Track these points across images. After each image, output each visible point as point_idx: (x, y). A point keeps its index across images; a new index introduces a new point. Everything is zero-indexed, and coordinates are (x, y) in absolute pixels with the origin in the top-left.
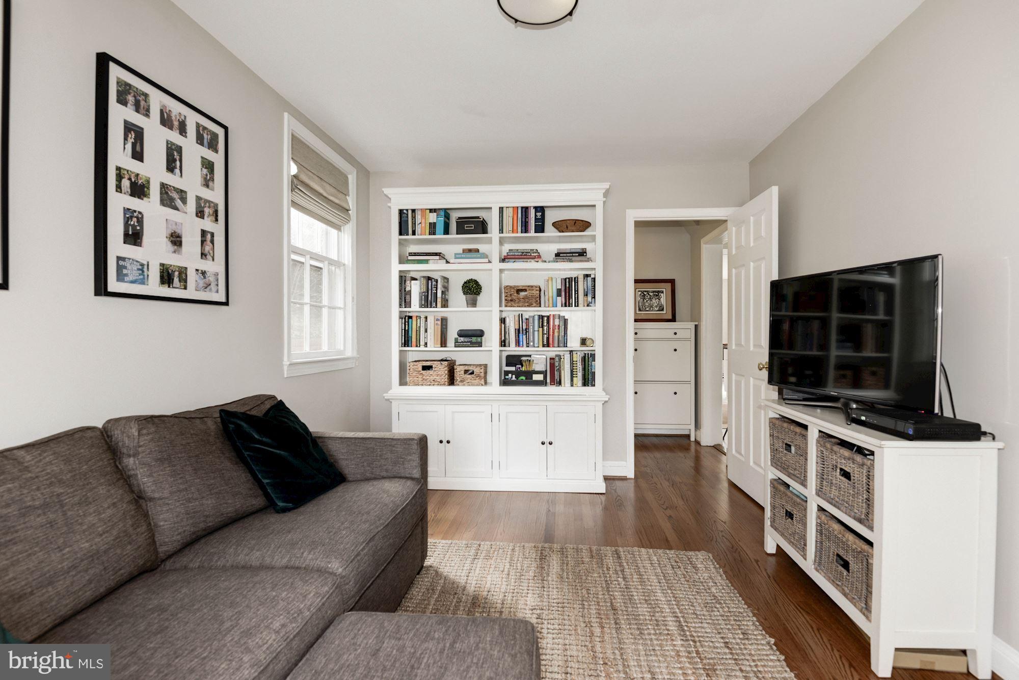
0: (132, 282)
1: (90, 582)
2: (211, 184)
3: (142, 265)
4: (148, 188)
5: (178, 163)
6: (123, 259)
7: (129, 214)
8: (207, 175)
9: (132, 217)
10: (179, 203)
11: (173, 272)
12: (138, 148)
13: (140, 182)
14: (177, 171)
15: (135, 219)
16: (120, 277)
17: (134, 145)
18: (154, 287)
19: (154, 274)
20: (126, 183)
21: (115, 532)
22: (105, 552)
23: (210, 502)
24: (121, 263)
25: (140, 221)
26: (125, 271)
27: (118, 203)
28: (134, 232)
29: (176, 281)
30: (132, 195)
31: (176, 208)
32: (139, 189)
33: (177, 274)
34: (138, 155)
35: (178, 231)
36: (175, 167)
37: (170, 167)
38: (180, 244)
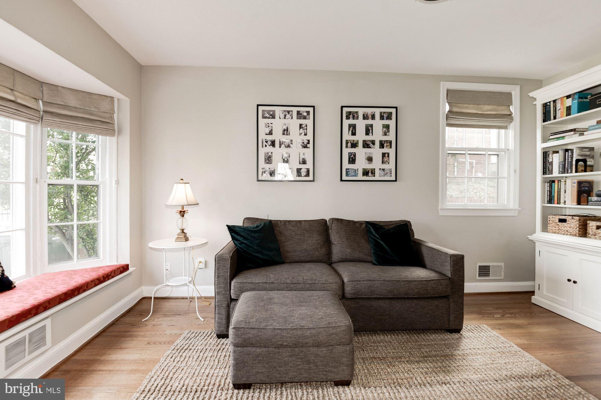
0: (352, 176)
1: (304, 256)
2: (388, 134)
3: (355, 170)
4: (358, 144)
5: (371, 131)
6: (348, 169)
7: (350, 154)
8: (385, 131)
9: (351, 155)
10: (371, 145)
11: (369, 171)
12: (354, 131)
13: (355, 142)
14: (371, 134)
15: (353, 155)
16: (347, 175)
17: (352, 131)
18: (360, 177)
19: (360, 172)
20: (349, 144)
21: (314, 247)
22: (310, 251)
23: (349, 251)
24: (347, 170)
25: (355, 156)
26: (349, 173)
27: (346, 151)
28: (352, 160)
29: (370, 174)
30: (352, 147)
31: (370, 148)
32: (354, 145)
33: (370, 171)
34: (354, 134)
35: (371, 156)
36: (370, 133)
37: (367, 133)
38: (372, 160)
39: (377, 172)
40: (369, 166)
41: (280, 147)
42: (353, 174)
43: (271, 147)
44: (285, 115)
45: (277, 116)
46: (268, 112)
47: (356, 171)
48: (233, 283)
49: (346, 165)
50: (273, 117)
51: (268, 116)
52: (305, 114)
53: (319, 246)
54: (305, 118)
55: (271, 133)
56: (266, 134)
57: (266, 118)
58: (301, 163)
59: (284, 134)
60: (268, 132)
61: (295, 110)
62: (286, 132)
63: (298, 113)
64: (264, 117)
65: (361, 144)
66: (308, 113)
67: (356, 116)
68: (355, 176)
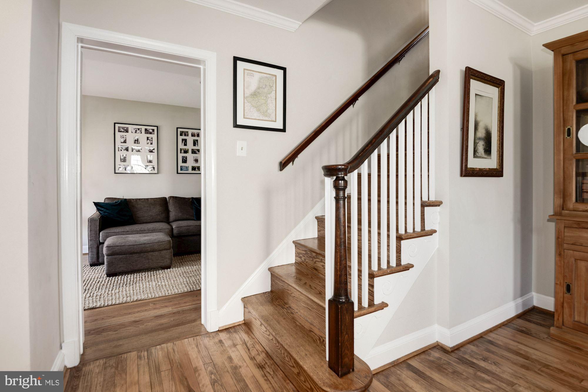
0: (185, 170)
1: (150, 219)
3: (187, 167)
4: (188, 151)
5: (197, 144)
7: (183, 157)
10: (197, 152)
11: (196, 168)
12: (185, 143)
13: (186, 150)
14: (197, 145)
16: (181, 170)
17: (184, 143)
18: (190, 171)
19: (190, 169)
20: (183, 151)
21: (157, 213)
22: (154, 216)
23: (180, 214)
24: (181, 167)
25: (186, 158)
26: (182, 169)
27: (180, 156)
28: (185, 161)
29: (197, 169)
30: (184, 153)
31: (196, 153)
32: (186, 152)
33: (197, 168)
34: (185, 145)
35: (197, 158)
36: (196, 145)
37: (194, 145)
38: (198, 161)
41: (132, 151)
42: (186, 169)
43: (126, 151)
44: (136, 131)
45: (130, 131)
46: (123, 128)
47: (187, 168)
48: (101, 234)
49: (180, 164)
50: (127, 131)
51: (123, 130)
52: (151, 131)
53: (160, 213)
54: (151, 133)
55: (125, 142)
56: (121, 143)
57: (121, 132)
58: (148, 162)
59: (135, 143)
60: (123, 141)
61: (143, 128)
62: (137, 142)
63: (146, 130)
64: (119, 131)
65: (190, 151)
66: (153, 130)
67: (187, 134)
68: (187, 170)
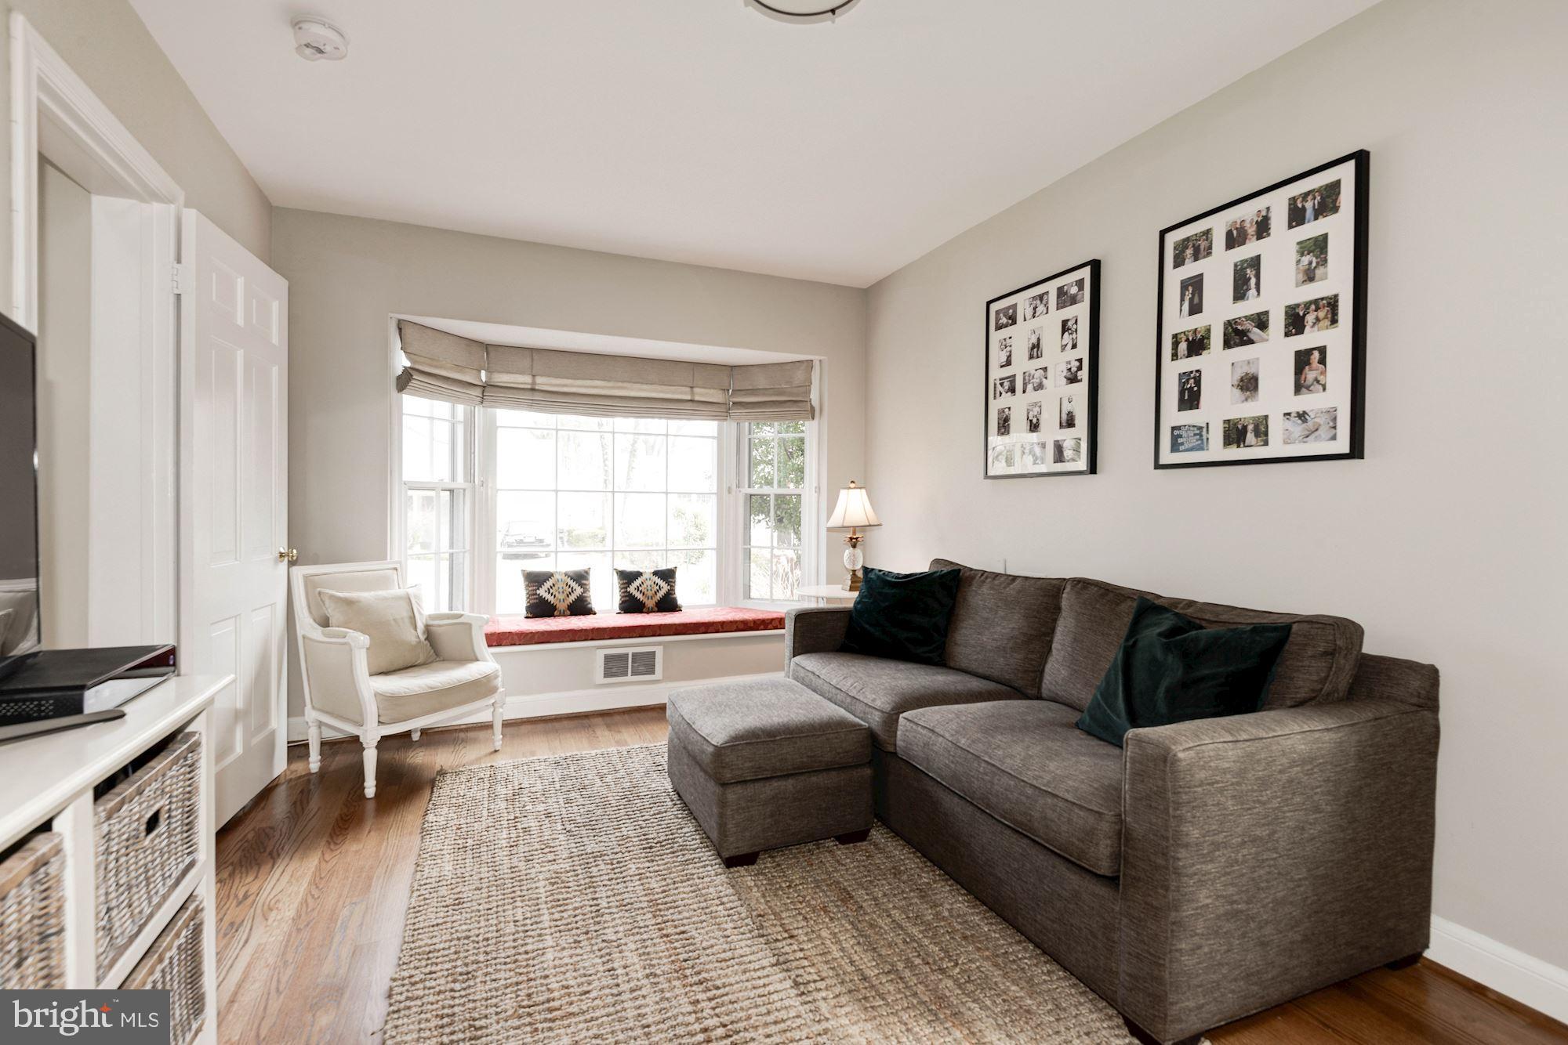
0: (1189, 450)
2: (1319, 272)
3: (1200, 428)
5: (1253, 281)
6: (1178, 428)
7: (1184, 377)
8: (1310, 263)
9: (1188, 381)
10: (1255, 333)
11: (1245, 428)
12: (1196, 300)
13: (1199, 336)
14: (1252, 292)
15: (1192, 381)
16: (1175, 447)
17: (1191, 300)
18: (1216, 450)
19: (1216, 436)
20: (1183, 347)
24: (1176, 432)
25: (1198, 382)
26: (1181, 441)
27: (1172, 371)
28: (1190, 397)
29: (1250, 437)
30: (1189, 355)
31: (1251, 342)
32: (1197, 345)
33: (1250, 428)
34: (1196, 309)
35: (1252, 370)
36: (1248, 289)
37: (1240, 294)
38: (1256, 388)
39: (1276, 428)
40: (1245, 410)
41: (1024, 392)
42: (1194, 442)
43: (1009, 393)
44: (1035, 309)
46: (1007, 311)
47: (1200, 433)
49: (1172, 416)
50: (1013, 320)
51: (1005, 321)
52: (1074, 290)
54: (1073, 301)
55: (1009, 361)
56: (1002, 367)
57: (1001, 327)
58: (1064, 425)
59: (1031, 357)
60: (1004, 360)
62: (1035, 350)
63: (1060, 293)
64: (997, 328)
65: (1217, 338)
66: (1080, 284)
67: (1203, 244)
68: (1200, 448)
